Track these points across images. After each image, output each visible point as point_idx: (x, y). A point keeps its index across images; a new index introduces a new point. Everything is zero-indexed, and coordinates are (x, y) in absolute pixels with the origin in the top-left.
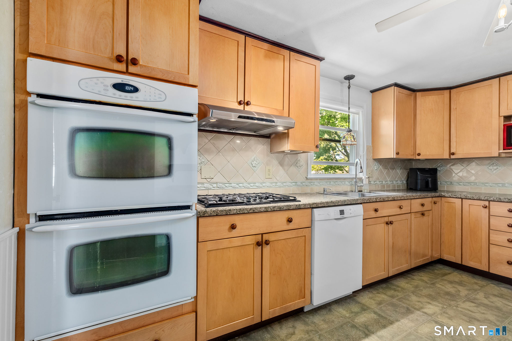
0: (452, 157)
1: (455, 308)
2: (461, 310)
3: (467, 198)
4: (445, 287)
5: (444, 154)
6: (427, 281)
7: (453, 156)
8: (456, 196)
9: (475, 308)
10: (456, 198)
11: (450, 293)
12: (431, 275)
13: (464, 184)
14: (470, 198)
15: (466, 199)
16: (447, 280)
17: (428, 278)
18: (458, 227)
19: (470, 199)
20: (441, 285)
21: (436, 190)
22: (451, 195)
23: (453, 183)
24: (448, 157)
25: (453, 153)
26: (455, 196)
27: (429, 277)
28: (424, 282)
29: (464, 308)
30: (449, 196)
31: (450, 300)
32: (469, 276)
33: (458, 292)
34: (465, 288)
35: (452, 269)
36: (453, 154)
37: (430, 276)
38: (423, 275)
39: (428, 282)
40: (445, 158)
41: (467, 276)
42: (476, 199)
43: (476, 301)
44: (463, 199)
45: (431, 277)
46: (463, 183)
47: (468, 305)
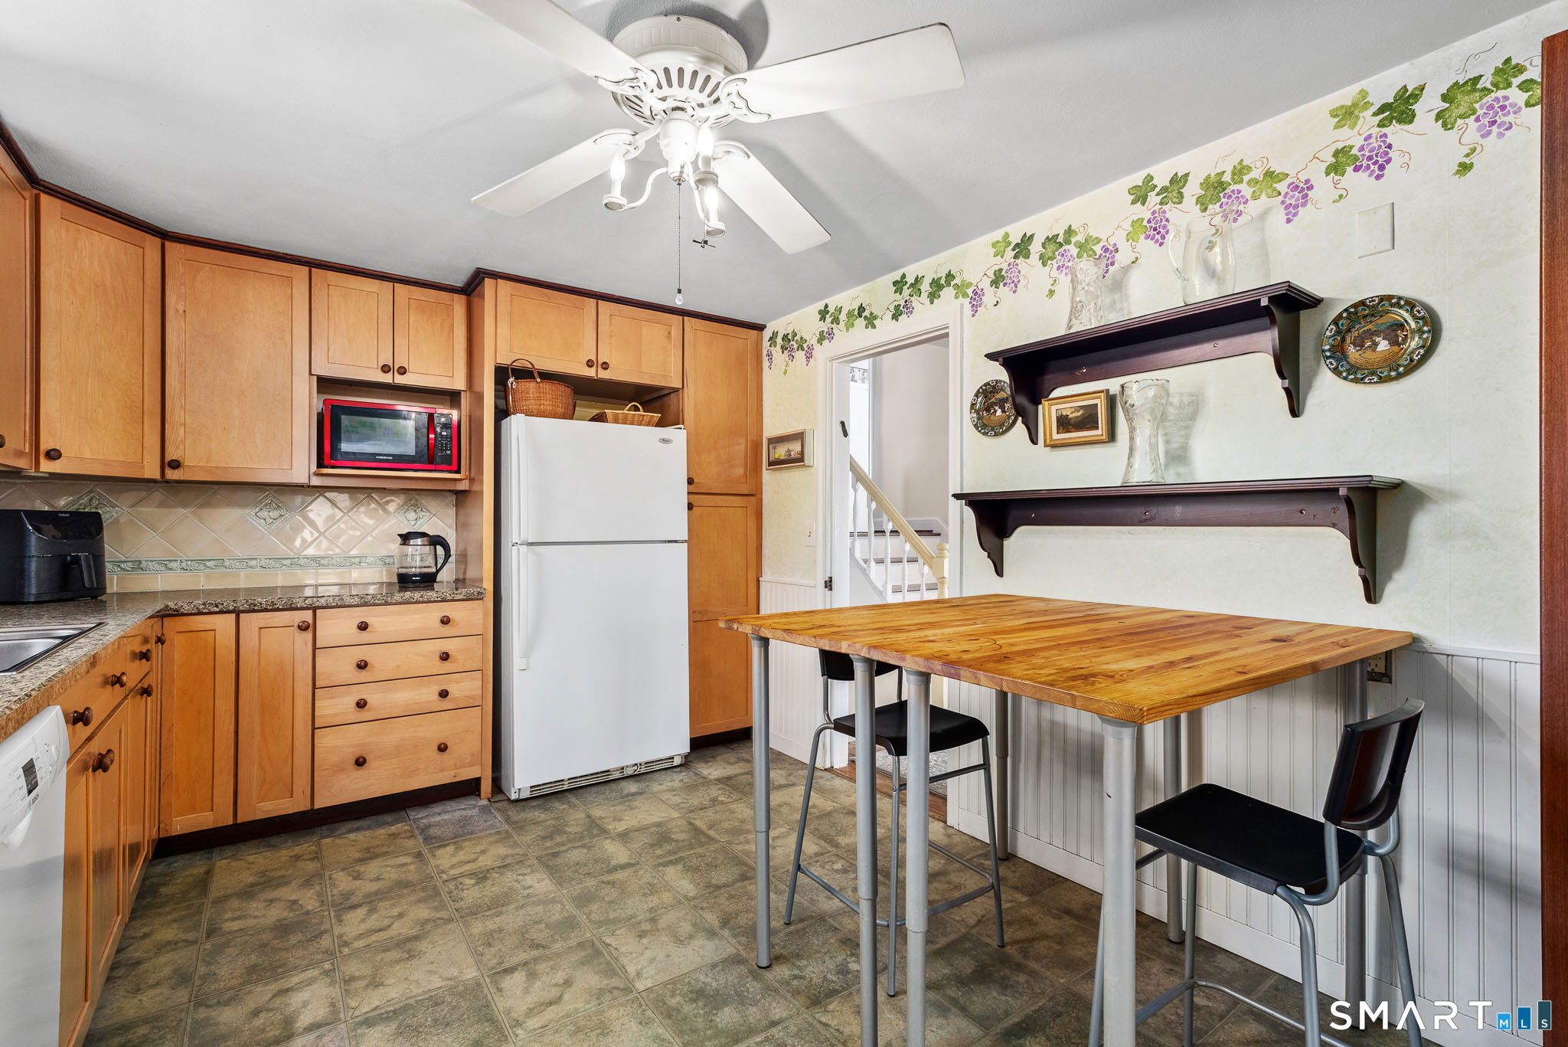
0: (172, 475)
1: (346, 950)
2: (361, 943)
3: (256, 608)
4: (255, 917)
5: (145, 462)
6: (182, 936)
7: (176, 470)
8: (220, 606)
9: (375, 916)
10: (221, 612)
11: (285, 922)
12: (169, 913)
13: (184, 565)
14: (264, 606)
15: (254, 611)
16: (231, 896)
17: (175, 926)
18: (224, 707)
19: (266, 610)
20: (233, 919)
21: (97, 597)
22: (204, 604)
23: (144, 565)
24: (157, 476)
25: (178, 461)
26: (217, 606)
27: (175, 921)
28: (180, 948)
29: (361, 934)
30: (196, 611)
31: (310, 940)
32: (258, 851)
33: (295, 907)
34: (293, 884)
35: (198, 857)
36: (175, 465)
37: (170, 917)
38: (146, 929)
39: (191, 936)
40: (147, 476)
41: (254, 852)
42: (281, 607)
43: (354, 900)
44: (241, 615)
45: (175, 915)
46: (181, 562)
47: (354, 923)
